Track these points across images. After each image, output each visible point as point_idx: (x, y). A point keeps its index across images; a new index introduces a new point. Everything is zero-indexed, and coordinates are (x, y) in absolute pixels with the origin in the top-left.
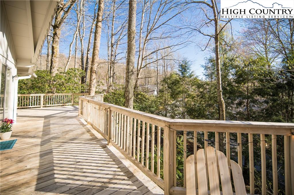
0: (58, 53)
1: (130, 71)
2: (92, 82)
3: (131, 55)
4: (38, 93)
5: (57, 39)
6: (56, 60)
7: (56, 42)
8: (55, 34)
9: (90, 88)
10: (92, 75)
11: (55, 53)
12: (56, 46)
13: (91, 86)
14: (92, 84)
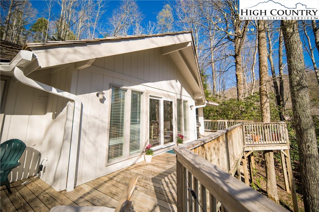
0: (242, 79)
1: (296, 83)
2: (263, 106)
3: (292, 59)
4: (224, 119)
5: (239, 67)
6: (241, 86)
7: (238, 69)
8: (237, 63)
9: (262, 114)
10: (262, 98)
11: (239, 80)
12: (239, 73)
13: (263, 111)
14: (263, 108)
